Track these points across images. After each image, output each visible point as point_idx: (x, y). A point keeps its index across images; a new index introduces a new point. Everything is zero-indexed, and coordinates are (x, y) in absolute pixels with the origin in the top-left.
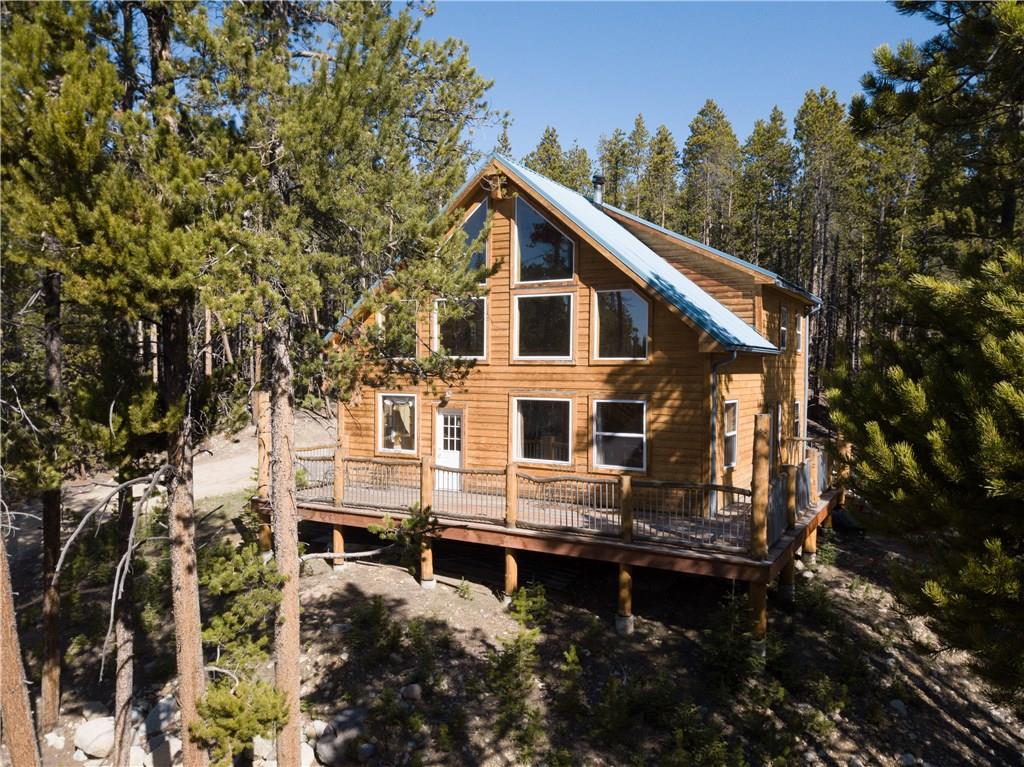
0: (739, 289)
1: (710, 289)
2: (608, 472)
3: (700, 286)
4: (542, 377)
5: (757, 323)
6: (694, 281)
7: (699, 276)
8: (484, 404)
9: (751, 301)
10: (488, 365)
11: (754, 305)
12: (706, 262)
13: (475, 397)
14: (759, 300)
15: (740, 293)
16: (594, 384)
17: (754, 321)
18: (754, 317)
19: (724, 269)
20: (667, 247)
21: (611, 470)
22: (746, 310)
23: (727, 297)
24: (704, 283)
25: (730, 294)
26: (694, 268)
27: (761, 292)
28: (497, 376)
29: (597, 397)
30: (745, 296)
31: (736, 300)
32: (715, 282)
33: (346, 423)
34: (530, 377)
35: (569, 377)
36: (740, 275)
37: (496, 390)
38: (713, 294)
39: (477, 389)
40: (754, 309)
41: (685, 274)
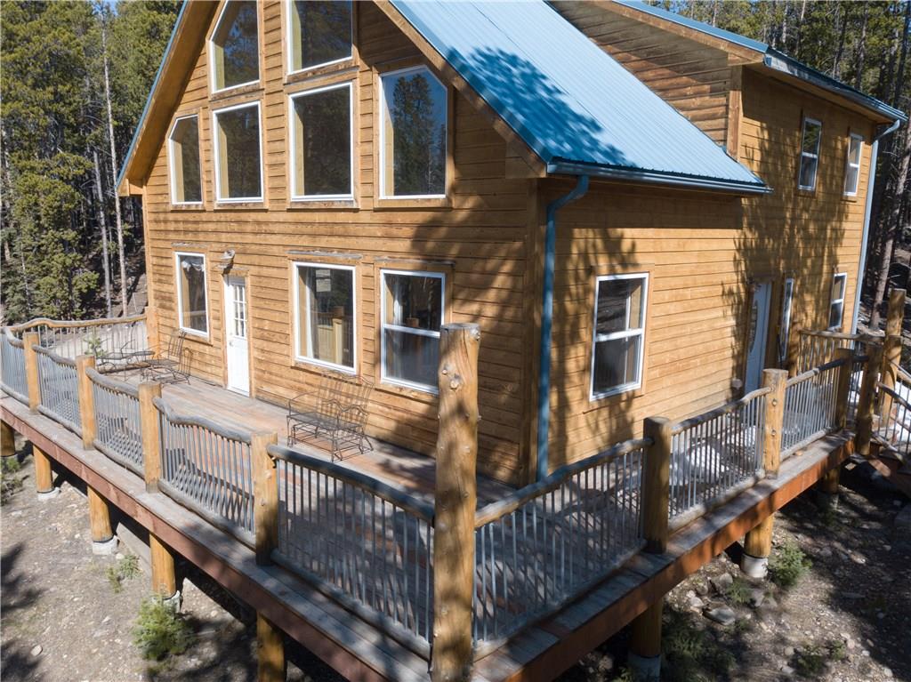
0: (704, 81)
1: (657, 84)
2: (397, 391)
3: (645, 81)
4: (322, 229)
5: (729, 138)
6: (636, 72)
7: (642, 64)
8: (265, 271)
9: (723, 100)
10: (266, 211)
11: (727, 106)
12: (655, 37)
13: (256, 260)
14: (736, 98)
15: (707, 87)
16: (381, 242)
17: (726, 136)
18: (726, 129)
19: (682, 47)
20: (598, 19)
21: (401, 389)
22: (713, 117)
23: (685, 96)
24: (650, 74)
25: (689, 91)
26: (638, 49)
27: (740, 82)
28: (276, 228)
29: (383, 264)
30: (714, 92)
31: (697, 101)
32: (667, 72)
33: (155, 290)
34: (309, 229)
35: (352, 229)
36: (707, 54)
37: (275, 250)
38: (663, 92)
39: (258, 247)
40: (725, 116)
41: (623, 62)
